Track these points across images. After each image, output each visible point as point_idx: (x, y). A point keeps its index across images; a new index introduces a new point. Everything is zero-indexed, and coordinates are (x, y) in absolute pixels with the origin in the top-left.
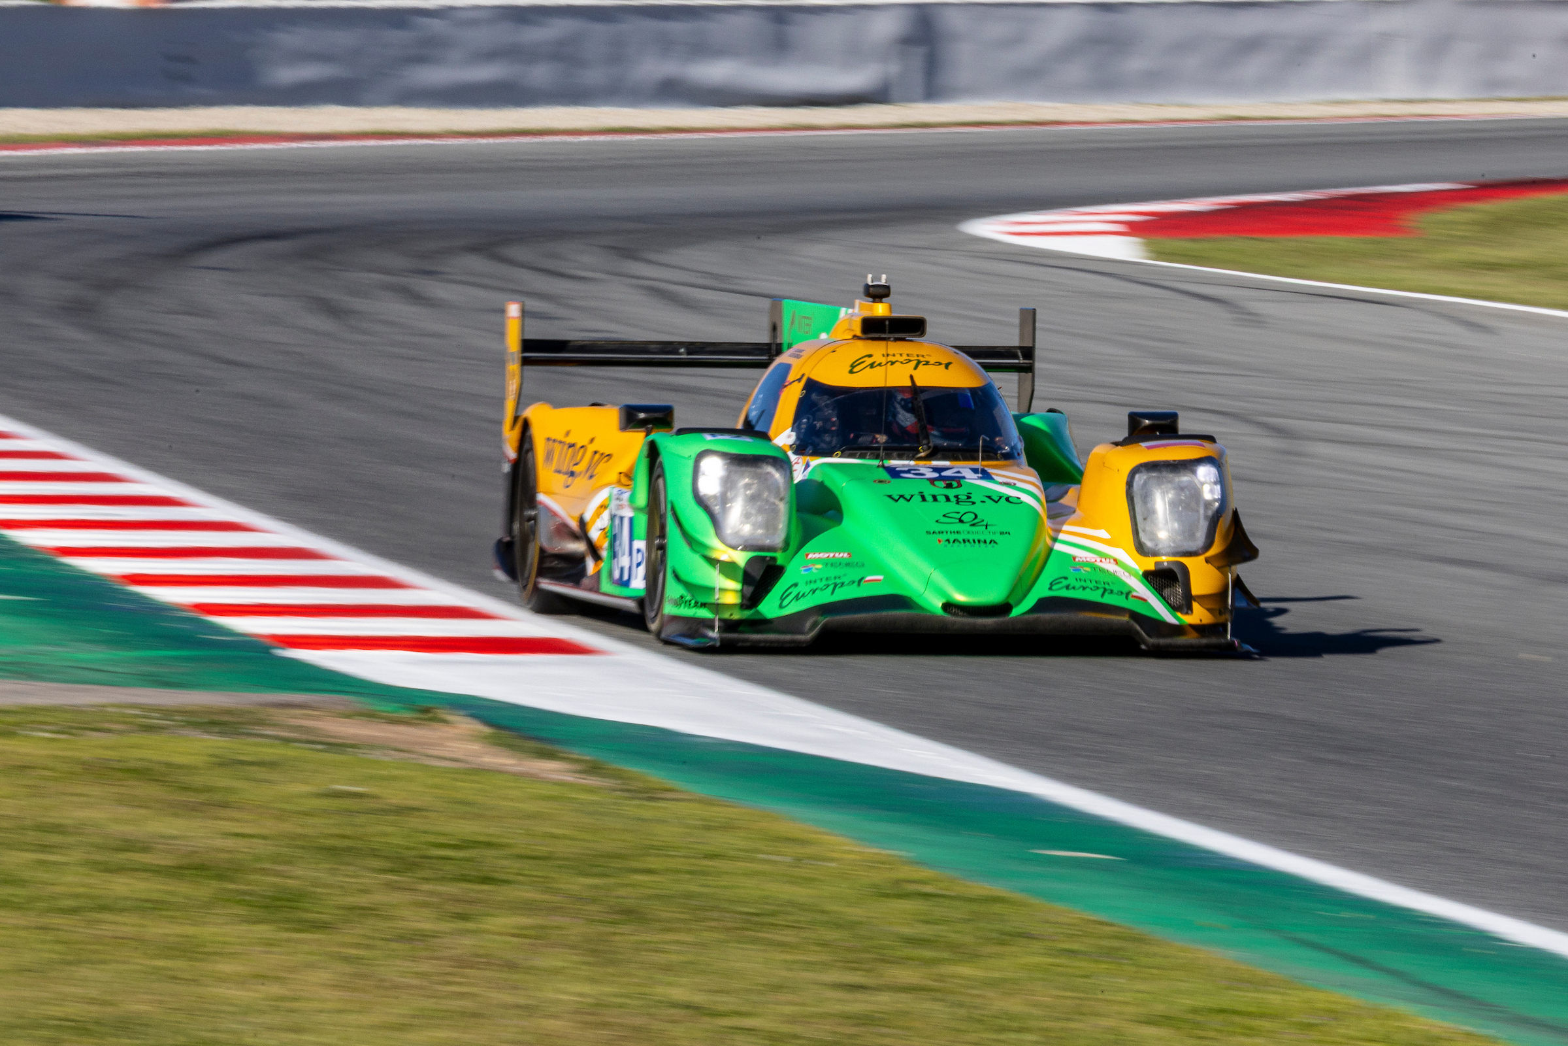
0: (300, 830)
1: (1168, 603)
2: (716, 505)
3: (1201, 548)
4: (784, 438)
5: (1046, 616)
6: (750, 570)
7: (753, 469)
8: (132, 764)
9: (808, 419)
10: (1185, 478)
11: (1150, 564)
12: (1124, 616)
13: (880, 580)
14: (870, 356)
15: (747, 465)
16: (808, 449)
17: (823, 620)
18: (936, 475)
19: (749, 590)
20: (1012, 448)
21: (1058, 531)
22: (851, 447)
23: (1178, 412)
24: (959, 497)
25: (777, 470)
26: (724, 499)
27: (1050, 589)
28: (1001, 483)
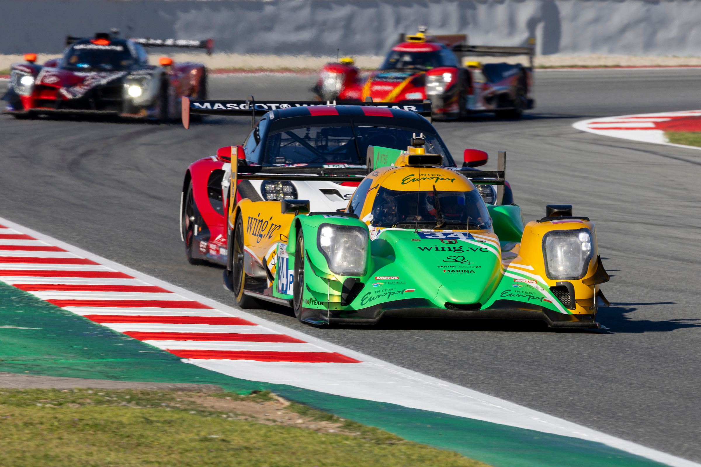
1: (563, 303)
2: (329, 252)
3: (580, 275)
4: (367, 217)
5: (499, 310)
6: (345, 285)
7: (349, 233)
9: (380, 208)
10: (573, 239)
11: (554, 283)
12: (540, 310)
13: (413, 291)
14: (413, 175)
15: (345, 231)
16: (379, 224)
17: (383, 311)
18: (444, 237)
19: (346, 295)
20: (486, 223)
21: (507, 266)
22: (402, 223)
23: (572, 205)
24: (456, 248)
25: (361, 234)
26: (333, 248)
27: (501, 296)
28: (478, 241)
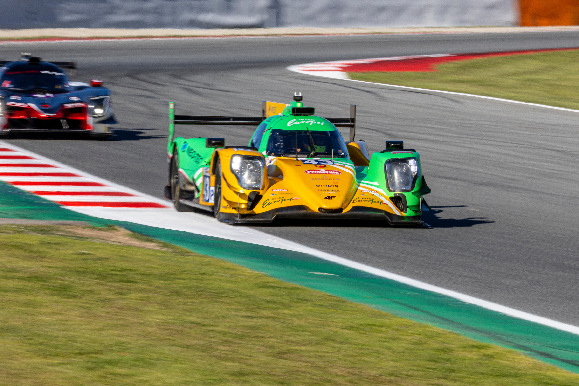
0: (69, 265)
8: (14, 244)
